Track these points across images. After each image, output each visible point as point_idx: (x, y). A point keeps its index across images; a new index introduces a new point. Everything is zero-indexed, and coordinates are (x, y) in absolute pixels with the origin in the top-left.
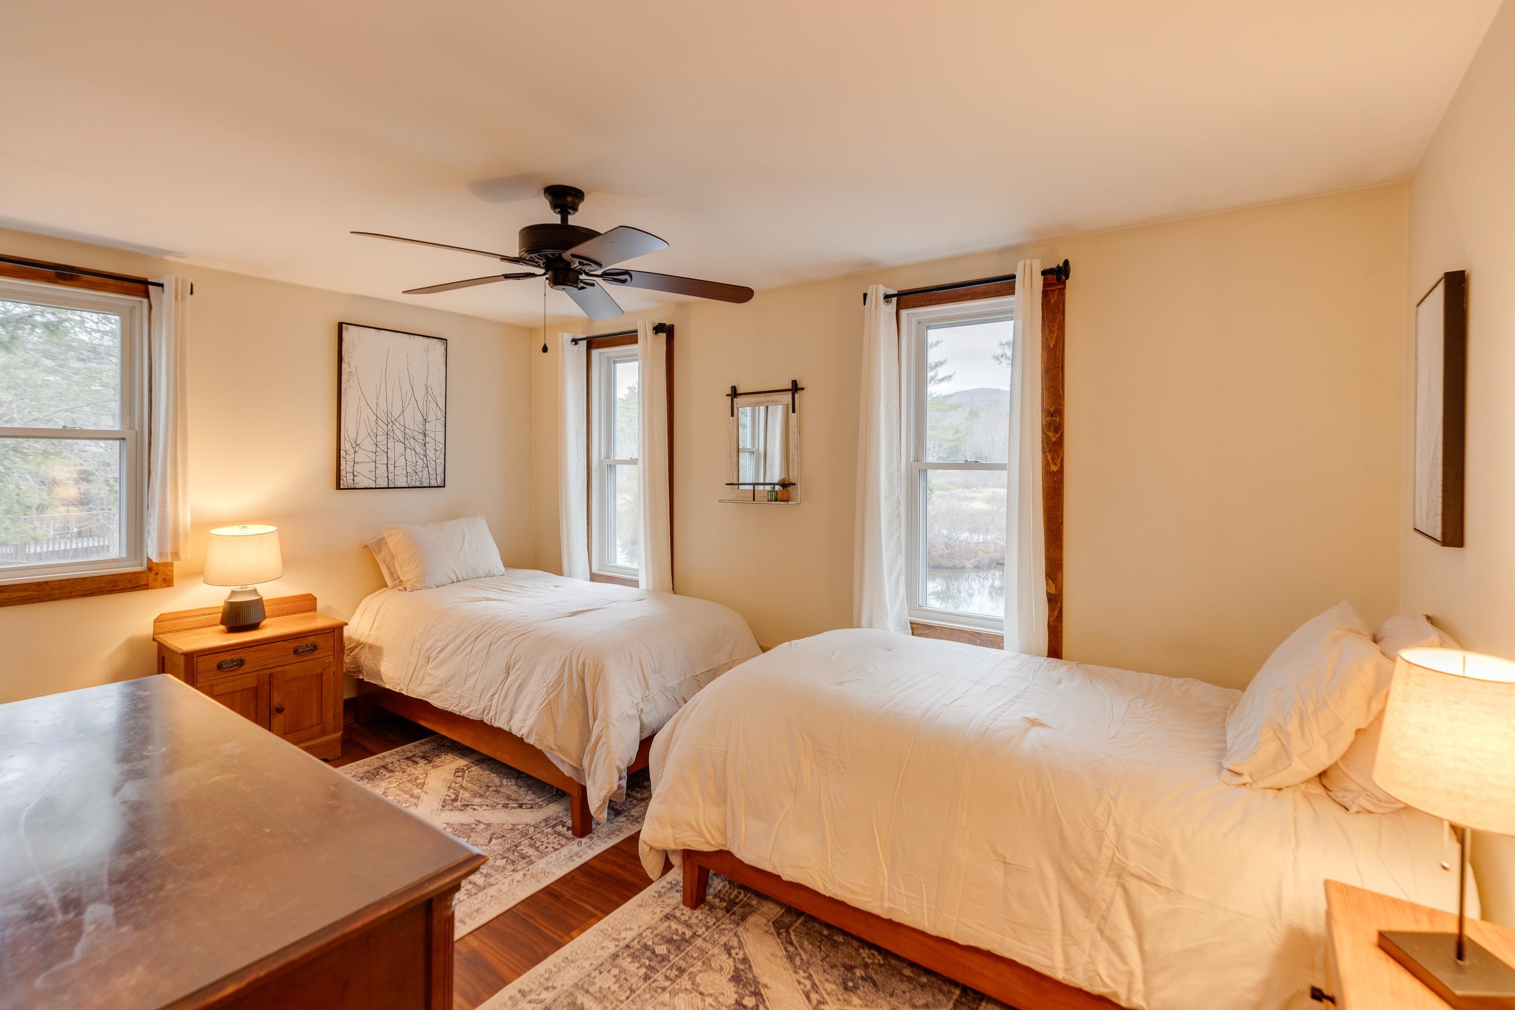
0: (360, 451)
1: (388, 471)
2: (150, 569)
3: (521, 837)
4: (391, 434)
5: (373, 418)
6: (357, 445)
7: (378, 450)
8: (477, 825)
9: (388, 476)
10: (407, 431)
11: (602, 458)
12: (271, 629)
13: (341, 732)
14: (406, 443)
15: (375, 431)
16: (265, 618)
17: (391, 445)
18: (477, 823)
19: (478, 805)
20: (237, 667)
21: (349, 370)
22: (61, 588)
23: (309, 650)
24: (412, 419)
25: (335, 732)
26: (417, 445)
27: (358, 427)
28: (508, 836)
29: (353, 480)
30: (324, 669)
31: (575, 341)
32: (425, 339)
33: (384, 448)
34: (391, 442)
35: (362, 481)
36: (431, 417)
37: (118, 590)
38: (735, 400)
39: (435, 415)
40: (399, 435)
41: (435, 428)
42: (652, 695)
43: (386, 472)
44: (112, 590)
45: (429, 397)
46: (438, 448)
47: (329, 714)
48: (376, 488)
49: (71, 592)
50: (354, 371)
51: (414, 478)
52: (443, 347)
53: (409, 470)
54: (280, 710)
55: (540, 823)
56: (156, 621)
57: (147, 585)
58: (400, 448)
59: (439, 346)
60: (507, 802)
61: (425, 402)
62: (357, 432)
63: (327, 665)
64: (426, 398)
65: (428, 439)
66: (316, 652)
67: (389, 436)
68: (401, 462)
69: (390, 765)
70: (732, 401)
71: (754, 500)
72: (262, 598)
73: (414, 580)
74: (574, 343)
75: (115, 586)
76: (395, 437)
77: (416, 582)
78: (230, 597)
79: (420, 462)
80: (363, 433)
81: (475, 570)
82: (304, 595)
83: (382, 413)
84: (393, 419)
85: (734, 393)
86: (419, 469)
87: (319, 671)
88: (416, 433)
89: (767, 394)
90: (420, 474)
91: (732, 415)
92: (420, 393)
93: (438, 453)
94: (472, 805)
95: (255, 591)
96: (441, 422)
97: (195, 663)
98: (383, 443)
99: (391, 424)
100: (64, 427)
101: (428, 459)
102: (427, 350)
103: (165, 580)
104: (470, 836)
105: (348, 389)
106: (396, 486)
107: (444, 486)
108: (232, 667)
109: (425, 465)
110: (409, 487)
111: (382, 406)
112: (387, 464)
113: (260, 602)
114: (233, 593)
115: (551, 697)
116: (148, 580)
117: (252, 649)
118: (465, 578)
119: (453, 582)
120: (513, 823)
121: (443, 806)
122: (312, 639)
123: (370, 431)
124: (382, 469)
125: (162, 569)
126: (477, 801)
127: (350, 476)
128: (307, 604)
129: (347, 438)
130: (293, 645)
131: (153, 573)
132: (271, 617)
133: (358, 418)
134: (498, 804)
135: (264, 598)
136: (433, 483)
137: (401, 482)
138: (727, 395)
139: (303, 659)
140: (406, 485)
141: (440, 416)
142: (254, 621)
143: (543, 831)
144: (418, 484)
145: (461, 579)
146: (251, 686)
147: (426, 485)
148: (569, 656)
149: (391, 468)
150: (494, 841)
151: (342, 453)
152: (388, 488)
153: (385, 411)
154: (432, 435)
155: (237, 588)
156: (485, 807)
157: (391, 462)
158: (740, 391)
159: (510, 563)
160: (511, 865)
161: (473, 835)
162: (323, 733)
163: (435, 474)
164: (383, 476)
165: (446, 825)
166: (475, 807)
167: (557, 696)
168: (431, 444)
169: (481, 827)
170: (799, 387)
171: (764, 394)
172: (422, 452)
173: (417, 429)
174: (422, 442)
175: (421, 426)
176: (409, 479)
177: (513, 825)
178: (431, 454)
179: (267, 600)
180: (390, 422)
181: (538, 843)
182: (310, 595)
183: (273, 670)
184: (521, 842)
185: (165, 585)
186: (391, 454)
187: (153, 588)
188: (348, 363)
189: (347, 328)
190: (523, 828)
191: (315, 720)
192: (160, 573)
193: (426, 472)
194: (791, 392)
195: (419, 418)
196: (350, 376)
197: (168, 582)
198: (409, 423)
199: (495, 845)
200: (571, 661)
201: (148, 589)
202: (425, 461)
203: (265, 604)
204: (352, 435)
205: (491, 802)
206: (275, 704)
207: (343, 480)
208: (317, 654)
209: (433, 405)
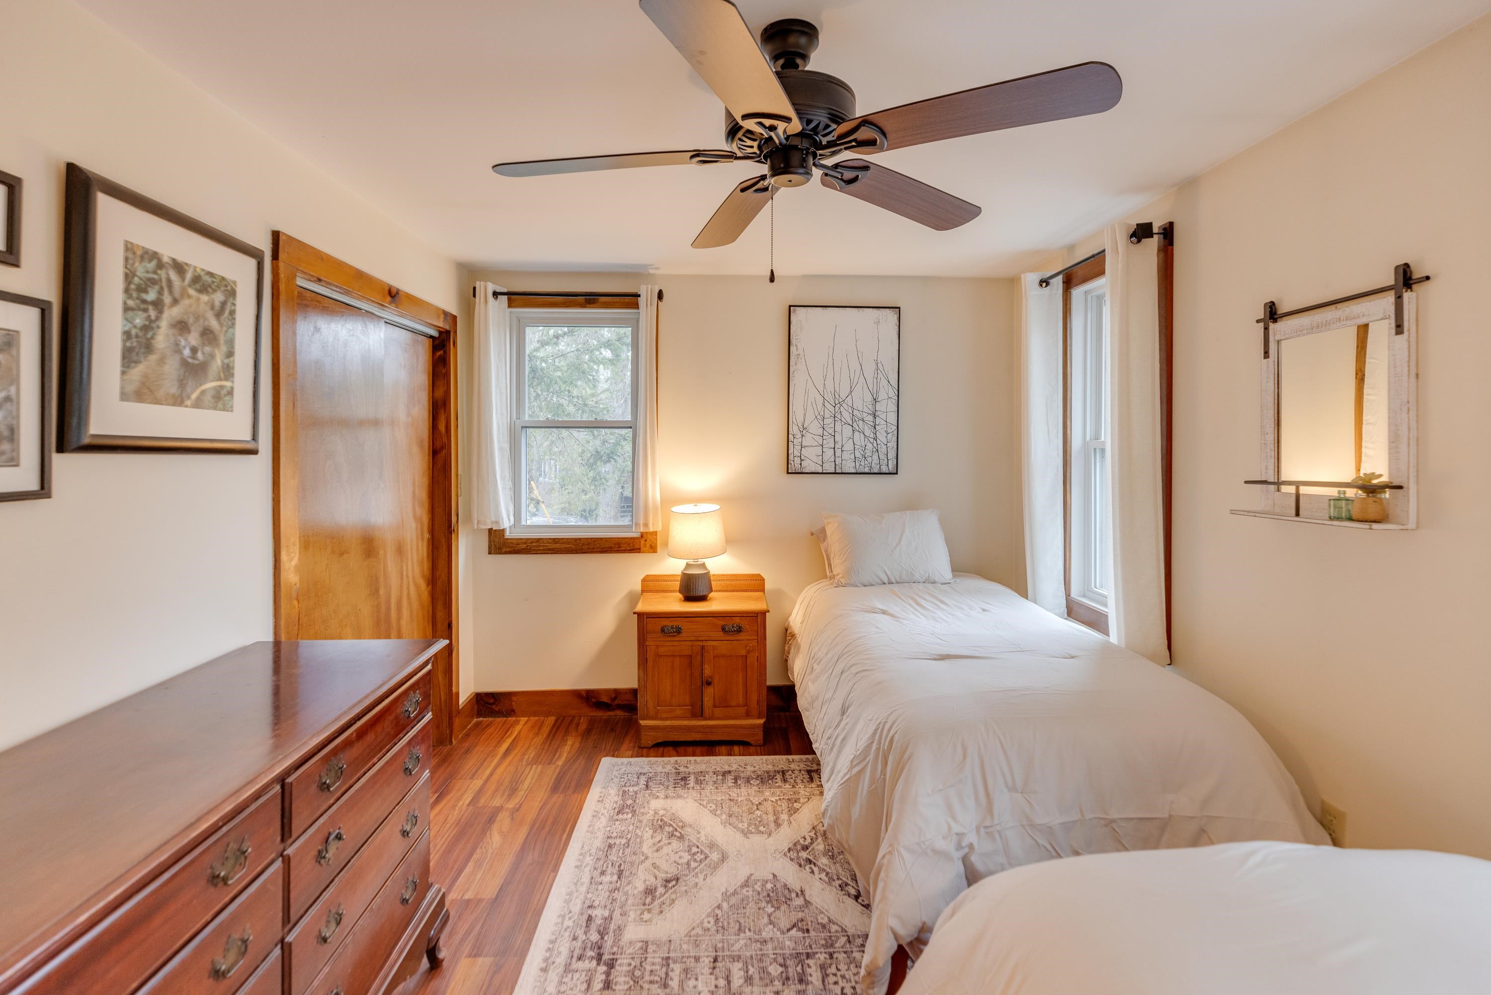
0: (808, 435)
1: (835, 455)
2: (642, 536)
3: (823, 945)
4: (839, 416)
5: (820, 401)
6: (804, 429)
7: (825, 433)
8: (797, 895)
9: (835, 461)
10: (855, 412)
11: (1088, 439)
12: (718, 603)
13: (764, 720)
14: (855, 425)
15: (822, 413)
16: (711, 591)
17: (838, 428)
18: (799, 892)
19: (819, 868)
20: (676, 634)
21: (797, 353)
22: (588, 544)
23: (735, 631)
24: (861, 400)
25: (759, 718)
26: (866, 427)
27: (805, 410)
28: (812, 933)
29: (801, 464)
30: (748, 652)
31: (1045, 282)
32: (875, 310)
33: (831, 431)
34: (838, 424)
35: (809, 466)
36: (882, 396)
37: (621, 550)
38: (1272, 326)
39: (886, 393)
40: (847, 416)
41: (886, 408)
42: (998, 828)
43: (833, 456)
44: (618, 551)
45: (880, 375)
46: (890, 431)
47: (754, 698)
48: (822, 473)
49: (594, 548)
50: (802, 354)
51: (862, 463)
52: (896, 317)
53: (858, 455)
54: (709, 684)
55: (859, 937)
56: (643, 580)
57: (640, 549)
58: (848, 430)
59: (891, 316)
60: (849, 882)
61: (875, 379)
62: (805, 415)
63: (751, 649)
64: (876, 376)
65: (878, 421)
66: (742, 634)
67: (836, 419)
68: (849, 446)
69: (790, 772)
70: (1266, 329)
71: (1297, 514)
72: (709, 572)
73: (840, 576)
74: (1044, 284)
75: (619, 547)
76: (843, 419)
77: (842, 577)
78: (685, 569)
79: (869, 446)
80: (810, 417)
81: (911, 573)
82: (753, 575)
83: (831, 397)
84: (841, 400)
85: (1272, 314)
86: (868, 453)
87: (743, 652)
88: (865, 415)
89: (1339, 305)
90: (869, 459)
91: (1266, 354)
92: (869, 369)
93: (890, 436)
94: (815, 864)
95: (703, 566)
96: (894, 402)
97: (645, 623)
98: (830, 426)
99: (839, 405)
100: (596, 419)
101: (879, 442)
102: (878, 323)
103: (651, 546)
104: (778, 908)
105: (796, 372)
106: (843, 471)
107: (897, 473)
108: (672, 633)
109: (874, 450)
110: (857, 473)
111: (830, 387)
112: (834, 448)
113: (707, 575)
114: (688, 566)
115: (855, 770)
116: (640, 545)
117: (687, 619)
118: (898, 580)
119: (885, 584)
120: (831, 917)
121: (789, 850)
122: (737, 620)
123: (817, 413)
124: (829, 453)
125: (649, 537)
126: (824, 861)
127: (797, 460)
128: (756, 584)
129: (795, 422)
130: (721, 622)
131: (644, 539)
132: (716, 591)
133: (806, 402)
134: (838, 879)
135: (712, 573)
136: (884, 469)
137: (849, 467)
138: (1258, 321)
139: (730, 638)
140: (854, 471)
141: (893, 394)
142: (701, 593)
143: (852, 952)
144: (867, 470)
145: (893, 580)
146: (686, 653)
147: (876, 471)
148: (884, 721)
149: (838, 453)
150: (794, 932)
151: (791, 437)
152: (835, 473)
153: (833, 392)
154: (883, 416)
155: (691, 562)
156: (823, 876)
157: (838, 446)
158: (1282, 309)
159: (959, 569)
160: (780, 984)
161: (784, 907)
162: (748, 715)
163: (886, 459)
164: (830, 460)
165: (771, 877)
166: (816, 869)
167: (860, 772)
168: (882, 426)
169: (799, 901)
170: (1416, 275)
171: (1333, 307)
172: (872, 435)
173: (866, 410)
174: (872, 424)
175: (870, 407)
176: (858, 465)
177: (830, 921)
178: (881, 437)
179: (714, 575)
180: (838, 404)
181: (833, 970)
182: (759, 575)
183: (704, 643)
184: (817, 953)
185: (651, 551)
186: (838, 437)
187: (643, 552)
188: (796, 345)
189: (795, 311)
190: (837, 931)
191: (741, 700)
192: (648, 540)
193: (875, 457)
194: (1392, 292)
195: (869, 398)
196: (797, 358)
197: (653, 549)
198: (858, 405)
199: (790, 939)
200: (883, 730)
201: (640, 552)
202: (875, 445)
203: (712, 578)
204: (800, 419)
205: (834, 872)
206: (706, 675)
207: (791, 464)
208: (742, 636)
209: (884, 382)
